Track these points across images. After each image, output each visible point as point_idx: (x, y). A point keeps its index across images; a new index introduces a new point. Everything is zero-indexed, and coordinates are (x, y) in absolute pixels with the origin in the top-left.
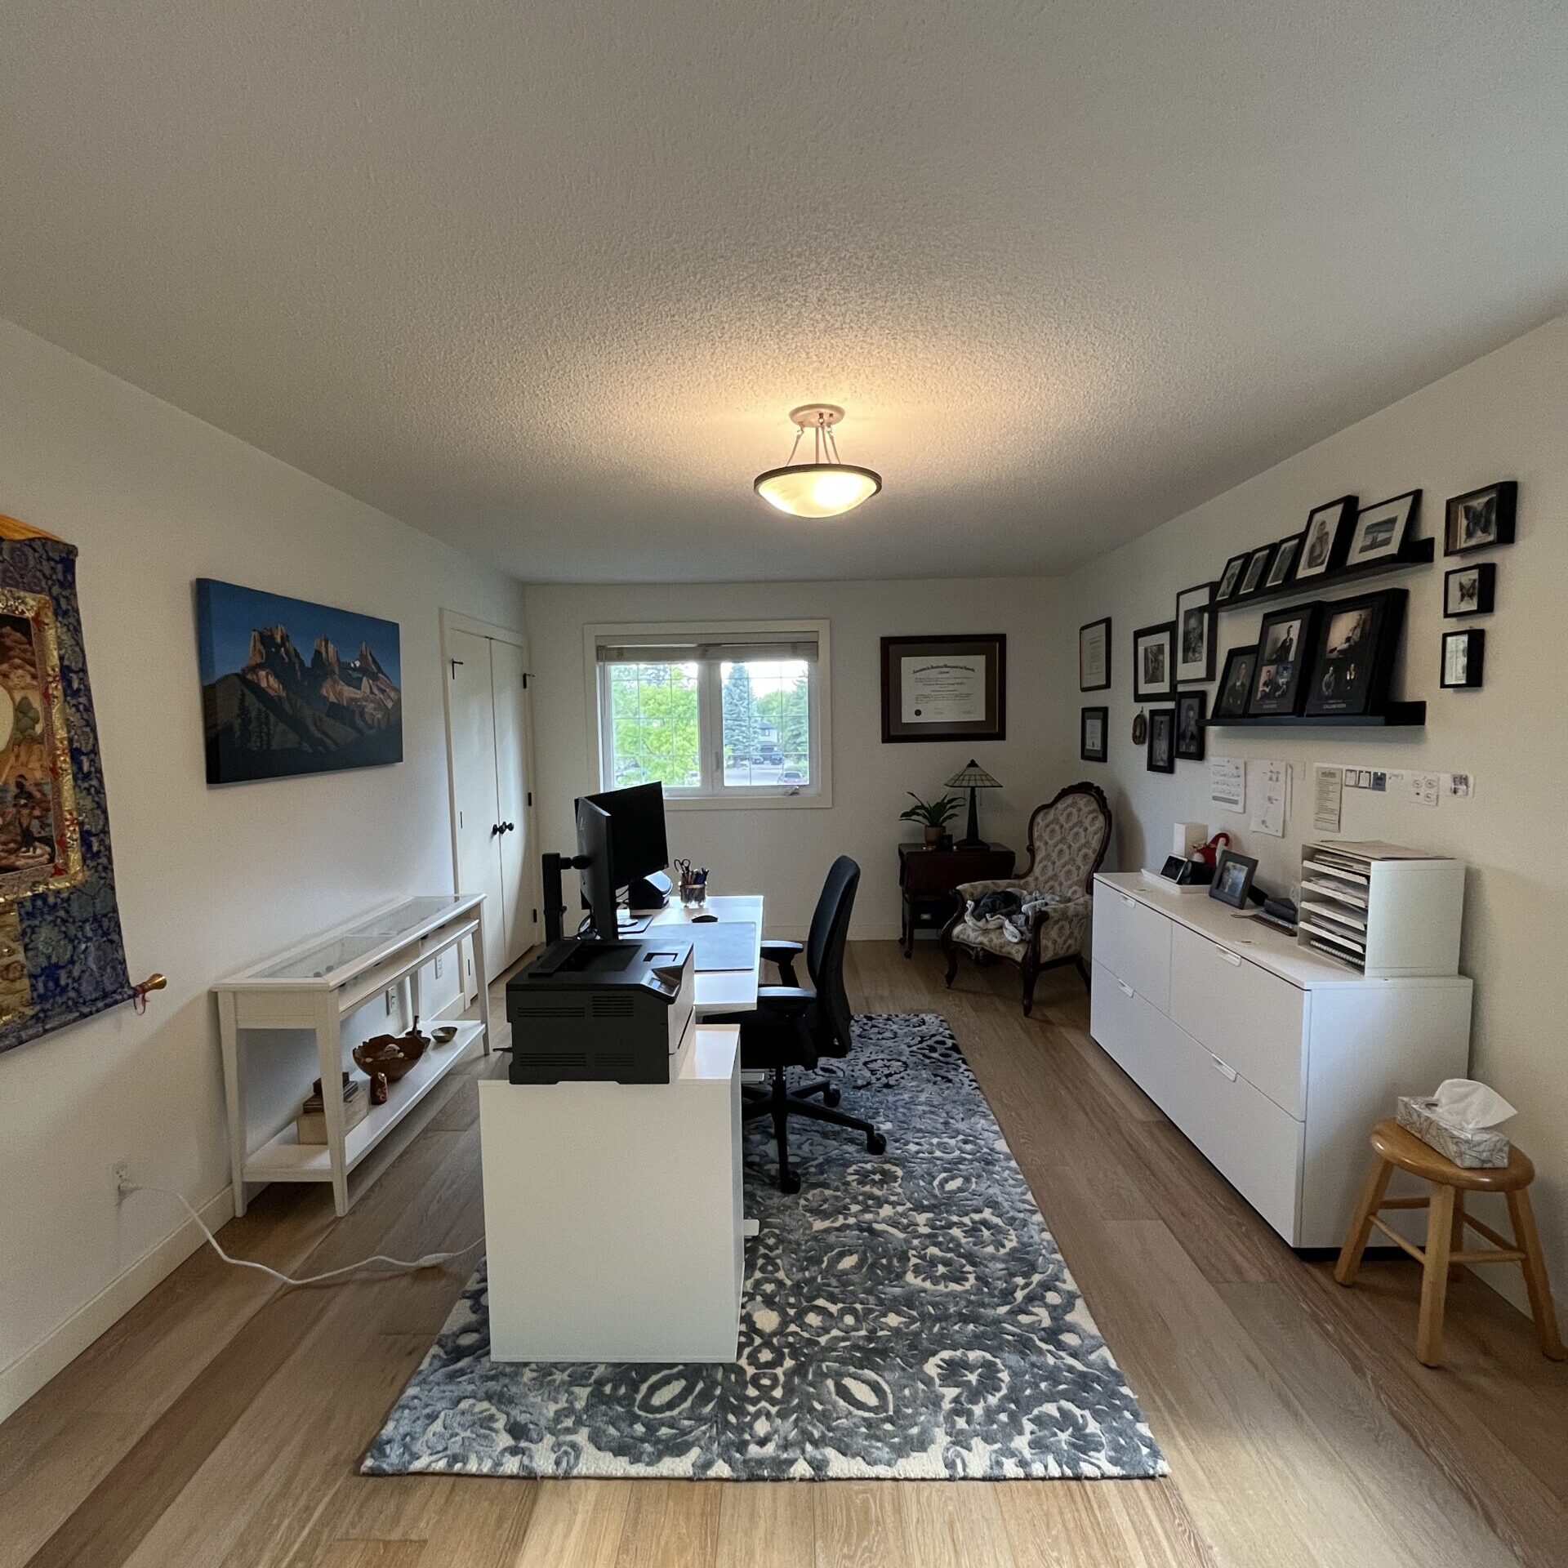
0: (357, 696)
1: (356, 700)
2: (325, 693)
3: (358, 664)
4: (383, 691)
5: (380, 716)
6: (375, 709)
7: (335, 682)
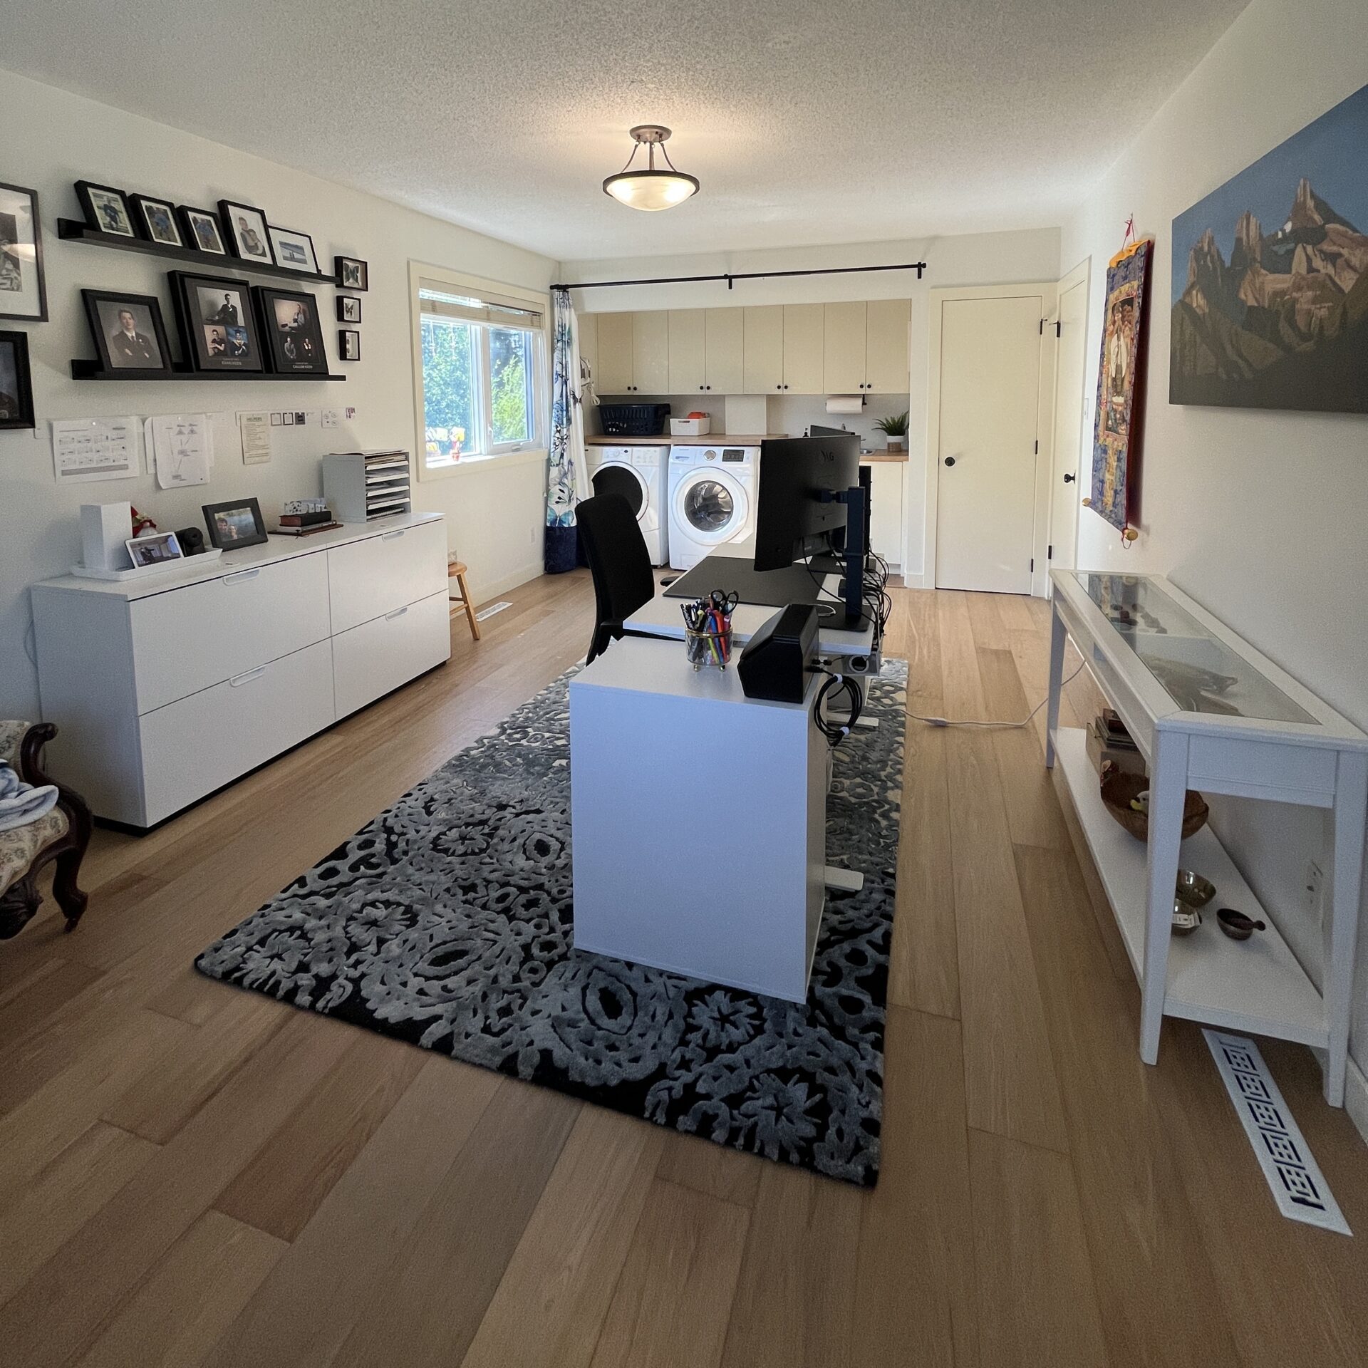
0: (1284, 286)
1: (1282, 293)
2: (1242, 296)
3: (1288, 227)
4: (1332, 258)
5: (1324, 312)
6: (1314, 301)
7: (1256, 273)
